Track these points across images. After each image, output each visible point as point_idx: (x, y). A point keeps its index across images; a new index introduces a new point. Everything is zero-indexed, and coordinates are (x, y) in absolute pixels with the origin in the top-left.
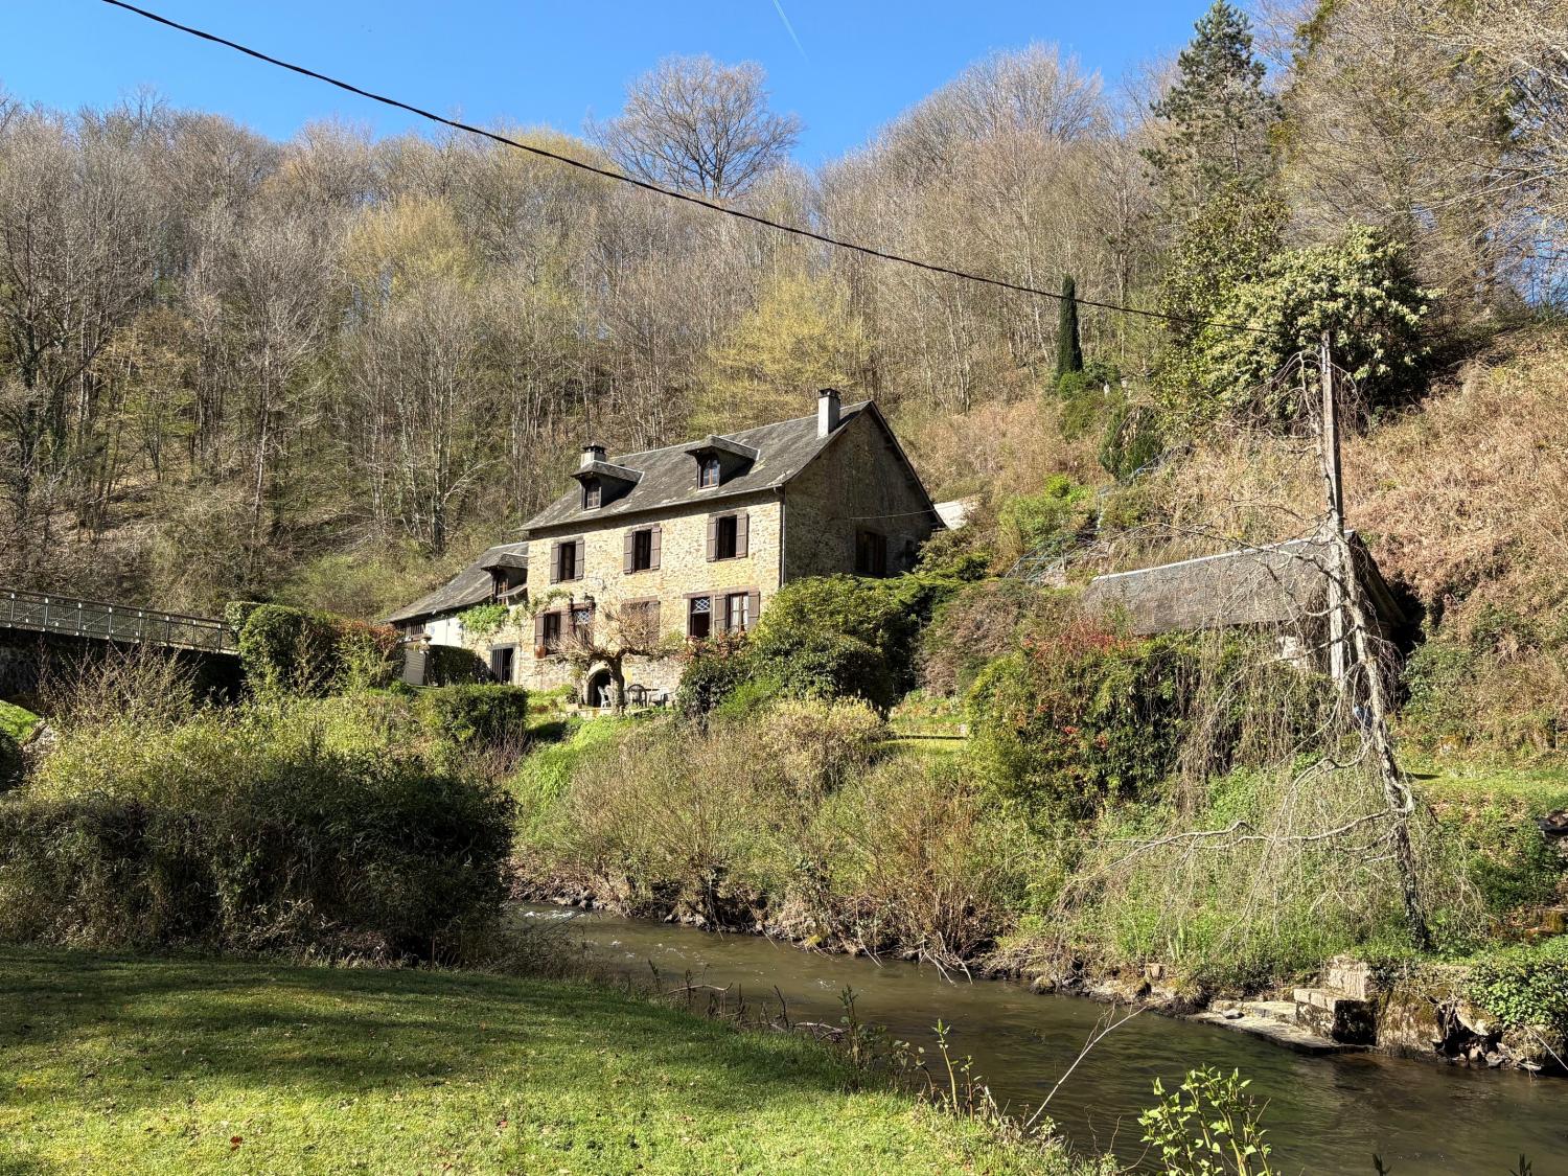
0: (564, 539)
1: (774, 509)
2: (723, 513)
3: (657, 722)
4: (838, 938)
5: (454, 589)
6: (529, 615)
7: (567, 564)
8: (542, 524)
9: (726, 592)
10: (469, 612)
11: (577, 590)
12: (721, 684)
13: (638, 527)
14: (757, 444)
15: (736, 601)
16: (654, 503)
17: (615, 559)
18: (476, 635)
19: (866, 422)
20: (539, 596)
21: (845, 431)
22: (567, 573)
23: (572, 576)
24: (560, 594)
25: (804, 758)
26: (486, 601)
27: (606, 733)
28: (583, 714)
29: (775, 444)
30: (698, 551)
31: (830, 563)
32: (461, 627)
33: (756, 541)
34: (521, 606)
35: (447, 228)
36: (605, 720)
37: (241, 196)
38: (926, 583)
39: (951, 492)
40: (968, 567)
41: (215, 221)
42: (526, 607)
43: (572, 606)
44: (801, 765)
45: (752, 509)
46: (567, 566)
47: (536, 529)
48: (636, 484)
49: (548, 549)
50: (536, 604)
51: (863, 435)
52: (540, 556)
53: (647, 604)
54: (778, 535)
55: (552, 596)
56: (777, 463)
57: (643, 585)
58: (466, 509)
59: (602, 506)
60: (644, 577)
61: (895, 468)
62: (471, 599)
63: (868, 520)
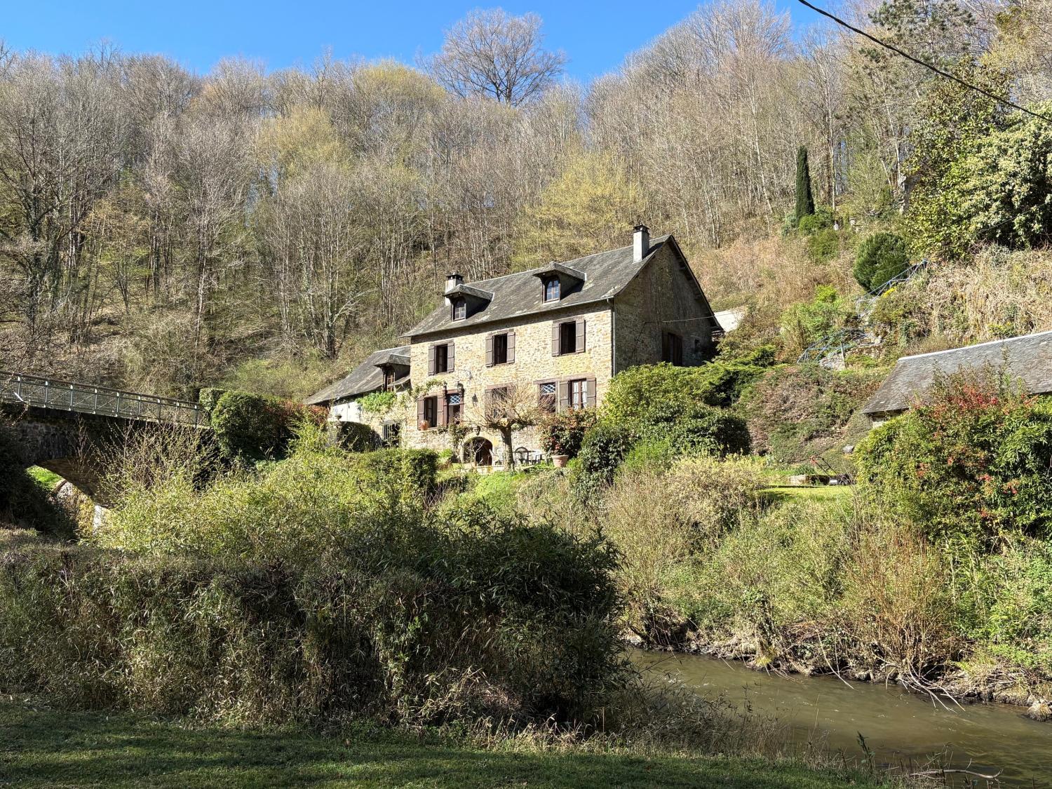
0: (439, 342)
1: (606, 316)
2: (565, 320)
3: (542, 476)
4: (787, 660)
5: (351, 381)
6: (412, 399)
7: (441, 361)
8: (421, 332)
9: (569, 379)
10: (366, 397)
11: (450, 381)
12: (617, 445)
13: (496, 332)
14: (583, 269)
15: (576, 385)
16: (509, 314)
17: (479, 357)
18: (370, 415)
19: (667, 251)
20: (420, 385)
21: (654, 257)
22: (441, 368)
23: (445, 370)
24: (436, 383)
25: (706, 505)
26: (378, 389)
27: (503, 485)
28: (479, 470)
29: (598, 270)
30: (544, 348)
31: (645, 356)
32: (359, 409)
33: (592, 340)
34: (406, 393)
35: (326, 127)
36: (499, 474)
37: (178, 110)
38: (731, 368)
39: (722, 304)
40: (763, 356)
41: (163, 125)
42: (410, 394)
43: (446, 391)
44: (703, 509)
45: (588, 316)
46: (441, 362)
47: (417, 336)
48: (490, 301)
49: (426, 350)
50: (418, 391)
51: (665, 261)
52: (420, 356)
53: (505, 389)
54: (610, 335)
55: (430, 385)
56: (604, 282)
57: (502, 376)
58: (351, 325)
59: (467, 318)
60: (501, 368)
61: (686, 285)
62: (366, 388)
63: (669, 323)
